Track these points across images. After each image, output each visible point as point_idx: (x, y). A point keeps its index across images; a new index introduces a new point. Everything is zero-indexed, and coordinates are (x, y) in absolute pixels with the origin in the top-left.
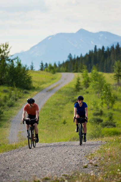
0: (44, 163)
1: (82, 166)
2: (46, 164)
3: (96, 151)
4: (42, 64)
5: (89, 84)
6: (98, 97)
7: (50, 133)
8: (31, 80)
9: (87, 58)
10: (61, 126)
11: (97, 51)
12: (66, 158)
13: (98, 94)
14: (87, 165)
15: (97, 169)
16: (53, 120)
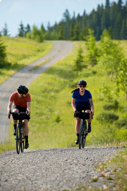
0: (34, 175)
1: (90, 179)
2: (38, 176)
3: (109, 159)
4: (22, 25)
5: (97, 59)
6: (112, 81)
7: (35, 136)
8: (4, 52)
9: (94, 17)
10: (53, 126)
11: (110, 6)
12: (65, 169)
13: (111, 76)
14: (98, 179)
15: (111, 184)
16: (40, 115)
